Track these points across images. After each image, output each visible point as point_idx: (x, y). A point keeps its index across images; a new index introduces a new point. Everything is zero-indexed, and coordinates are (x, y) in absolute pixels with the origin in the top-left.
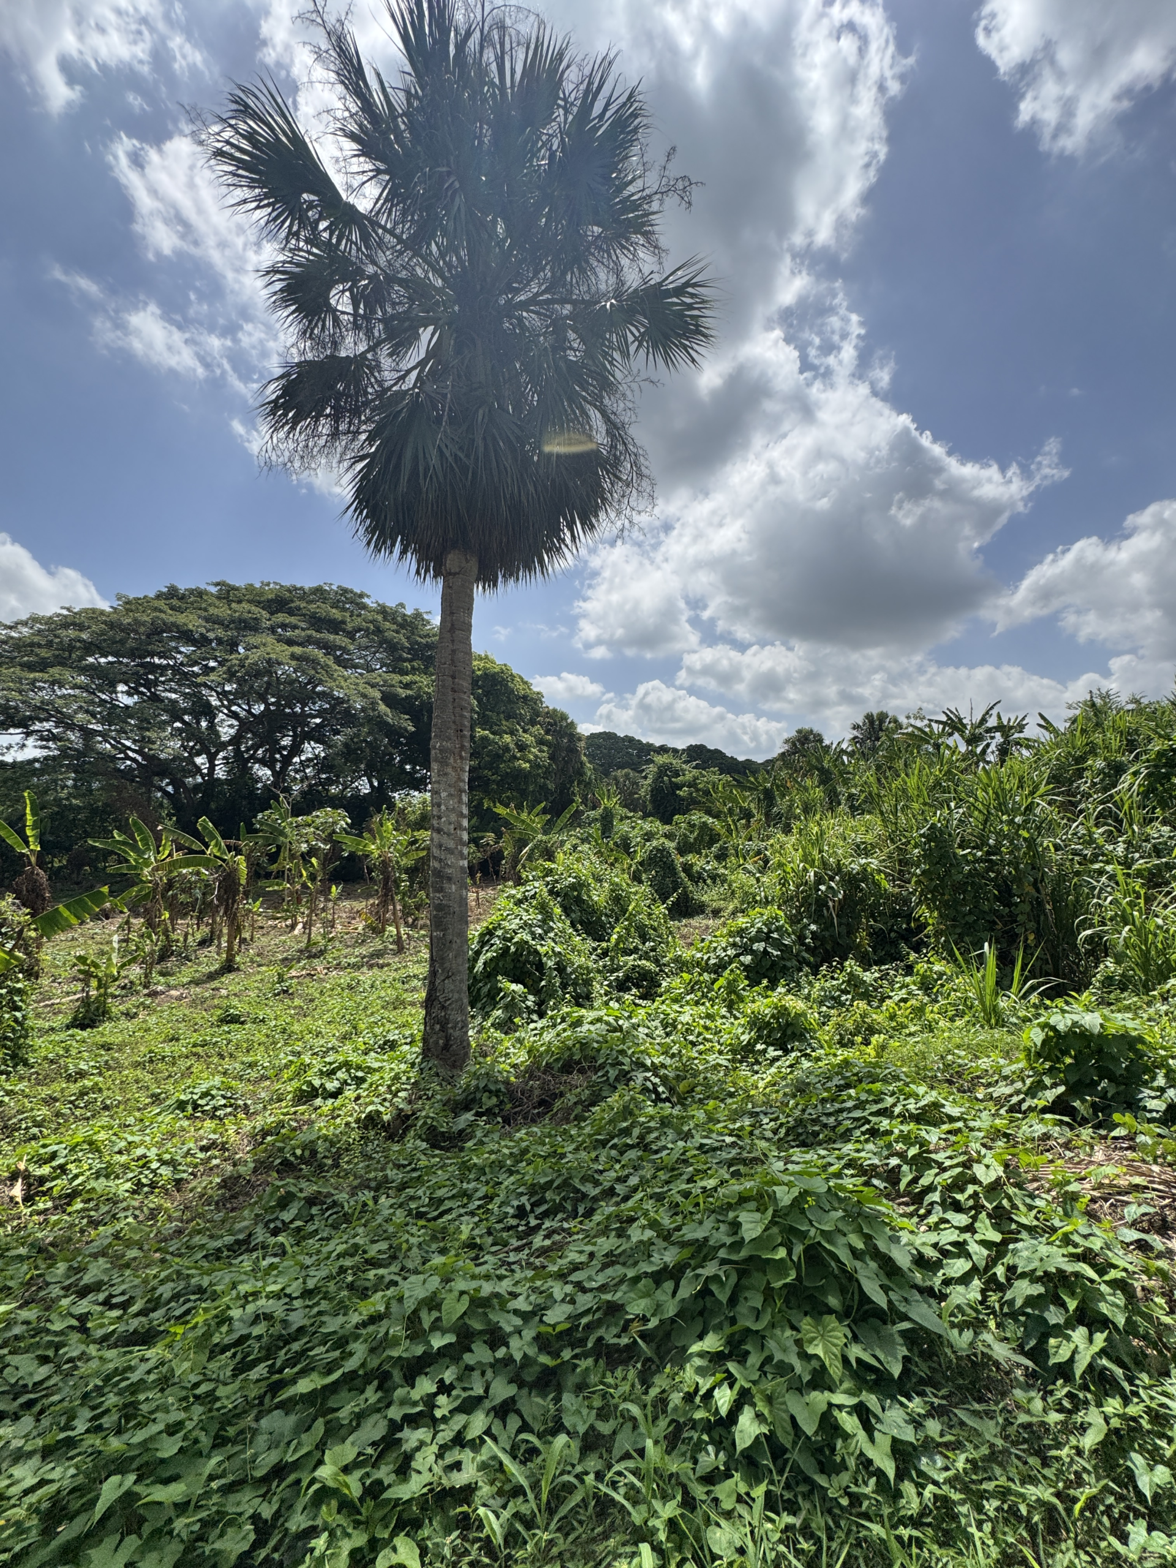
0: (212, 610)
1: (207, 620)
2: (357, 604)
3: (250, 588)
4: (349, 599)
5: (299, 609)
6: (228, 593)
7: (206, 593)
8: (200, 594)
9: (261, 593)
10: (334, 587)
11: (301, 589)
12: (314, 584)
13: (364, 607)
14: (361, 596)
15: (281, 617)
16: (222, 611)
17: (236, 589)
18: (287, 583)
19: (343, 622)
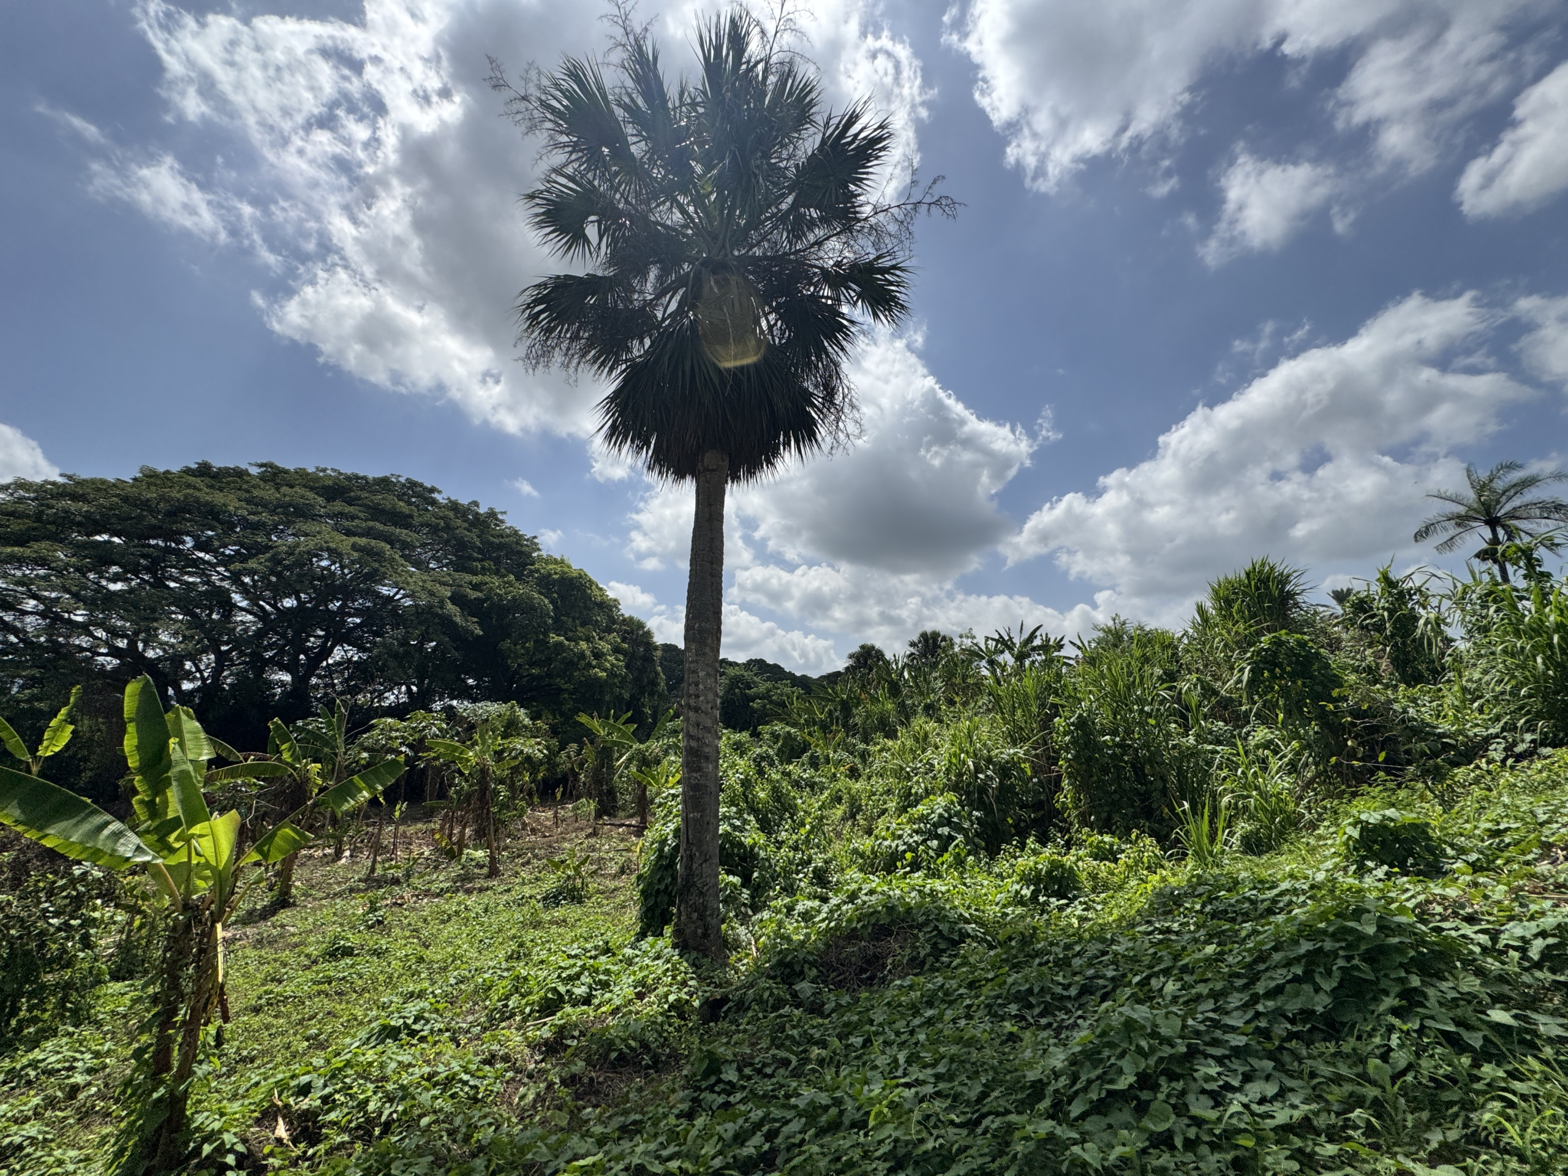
0: (256, 493)
1: (248, 501)
2: (426, 499)
3: (301, 473)
4: (418, 493)
5: (359, 498)
6: (273, 475)
7: (246, 473)
8: (240, 474)
9: (318, 479)
10: (402, 480)
11: (364, 478)
12: (379, 474)
13: (434, 502)
14: (433, 490)
15: (338, 506)
16: (269, 493)
17: (286, 472)
18: (347, 469)
19: (411, 516)
